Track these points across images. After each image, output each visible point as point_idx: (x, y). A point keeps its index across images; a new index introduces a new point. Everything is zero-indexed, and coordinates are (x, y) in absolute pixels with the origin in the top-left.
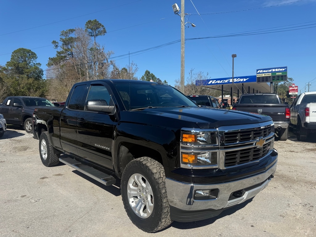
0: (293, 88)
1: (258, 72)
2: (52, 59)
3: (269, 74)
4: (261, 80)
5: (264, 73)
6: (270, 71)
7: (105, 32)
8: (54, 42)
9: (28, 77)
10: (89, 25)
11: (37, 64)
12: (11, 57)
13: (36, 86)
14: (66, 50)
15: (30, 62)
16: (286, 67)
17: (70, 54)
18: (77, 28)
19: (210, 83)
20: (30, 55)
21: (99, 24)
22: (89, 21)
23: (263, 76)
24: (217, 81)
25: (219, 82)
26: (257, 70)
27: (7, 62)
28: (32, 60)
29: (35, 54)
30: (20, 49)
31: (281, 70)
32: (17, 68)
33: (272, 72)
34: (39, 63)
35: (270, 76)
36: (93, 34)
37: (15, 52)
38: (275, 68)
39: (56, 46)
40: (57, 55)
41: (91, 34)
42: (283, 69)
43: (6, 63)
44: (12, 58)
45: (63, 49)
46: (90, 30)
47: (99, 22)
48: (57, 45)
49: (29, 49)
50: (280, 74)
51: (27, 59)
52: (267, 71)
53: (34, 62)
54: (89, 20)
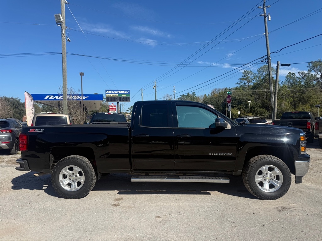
0: (112, 107)
1: (107, 92)
3: (116, 95)
4: (110, 100)
5: (112, 93)
6: (117, 92)
16: (129, 91)
19: (46, 98)
23: (112, 96)
24: (56, 97)
25: (57, 98)
26: (106, 91)
31: (125, 92)
33: (118, 93)
35: (117, 97)
38: (121, 91)
42: (127, 92)
50: (125, 95)
52: (114, 92)
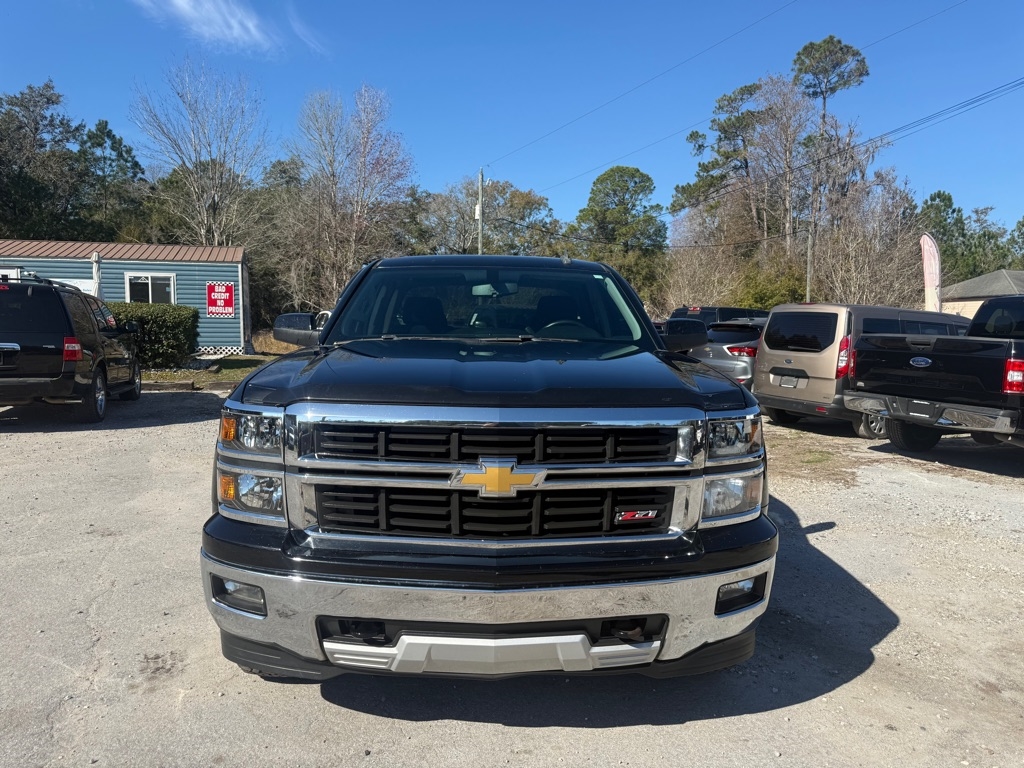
2: (682, 190)
7: (863, 72)
8: (694, 136)
9: (627, 248)
10: (807, 61)
11: (652, 207)
12: (590, 195)
13: (644, 273)
14: (727, 156)
15: (634, 205)
17: (741, 167)
18: (764, 80)
20: (636, 183)
21: (841, 49)
22: (805, 48)
27: (581, 211)
28: (640, 197)
29: (649, 179)
30: (612, 170)
32: (602, 225)
34: (658, 205)
36: (819, 90)
37: (601, 180)
39: (700, 146)
40: (699, 175)
41: (811, 90)
43: (578, 214)
44: (590, 199)
45: (718, 152)
46: (809, 78)
47: (844, 43)
48: (700, 143)
49: (635, 167)
51: (627, 196)
53: (645, 203)
54: (807, 43)
